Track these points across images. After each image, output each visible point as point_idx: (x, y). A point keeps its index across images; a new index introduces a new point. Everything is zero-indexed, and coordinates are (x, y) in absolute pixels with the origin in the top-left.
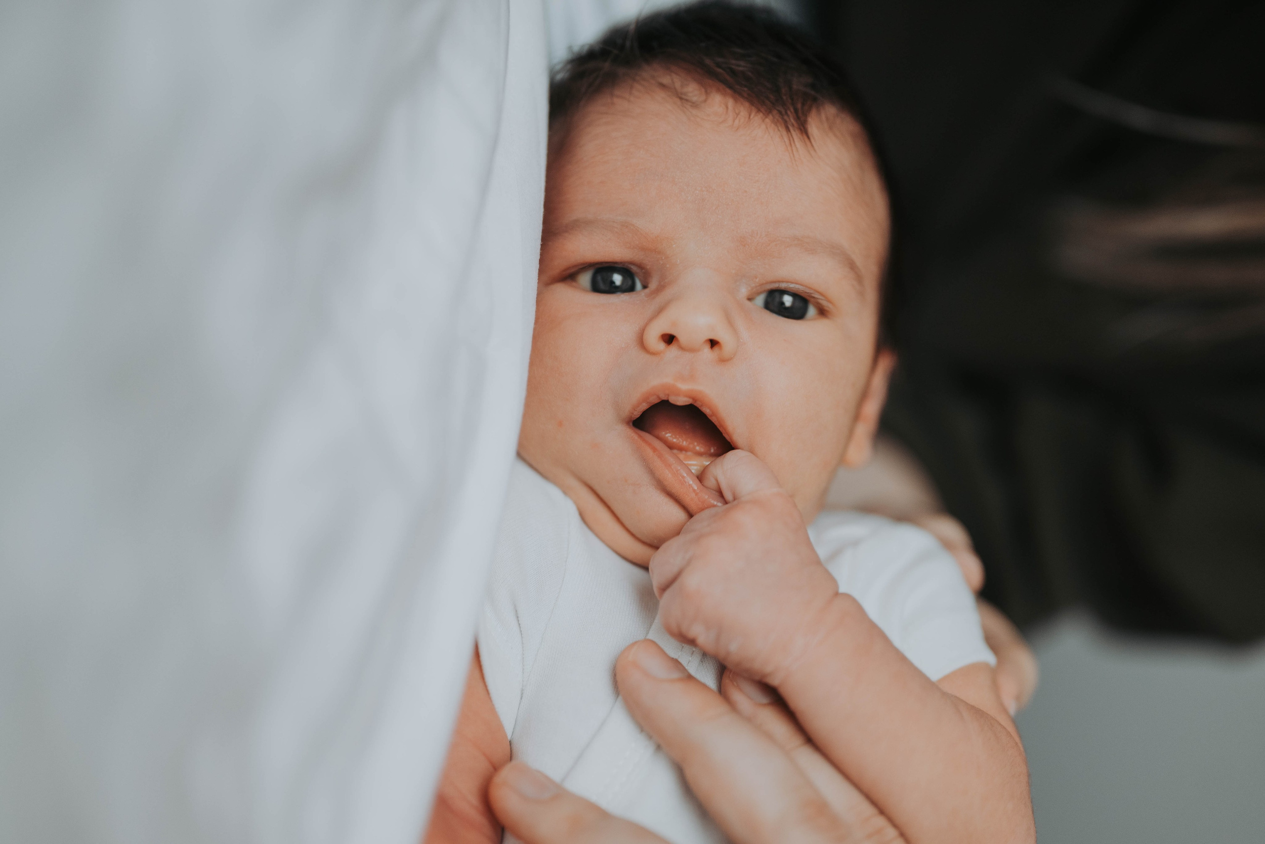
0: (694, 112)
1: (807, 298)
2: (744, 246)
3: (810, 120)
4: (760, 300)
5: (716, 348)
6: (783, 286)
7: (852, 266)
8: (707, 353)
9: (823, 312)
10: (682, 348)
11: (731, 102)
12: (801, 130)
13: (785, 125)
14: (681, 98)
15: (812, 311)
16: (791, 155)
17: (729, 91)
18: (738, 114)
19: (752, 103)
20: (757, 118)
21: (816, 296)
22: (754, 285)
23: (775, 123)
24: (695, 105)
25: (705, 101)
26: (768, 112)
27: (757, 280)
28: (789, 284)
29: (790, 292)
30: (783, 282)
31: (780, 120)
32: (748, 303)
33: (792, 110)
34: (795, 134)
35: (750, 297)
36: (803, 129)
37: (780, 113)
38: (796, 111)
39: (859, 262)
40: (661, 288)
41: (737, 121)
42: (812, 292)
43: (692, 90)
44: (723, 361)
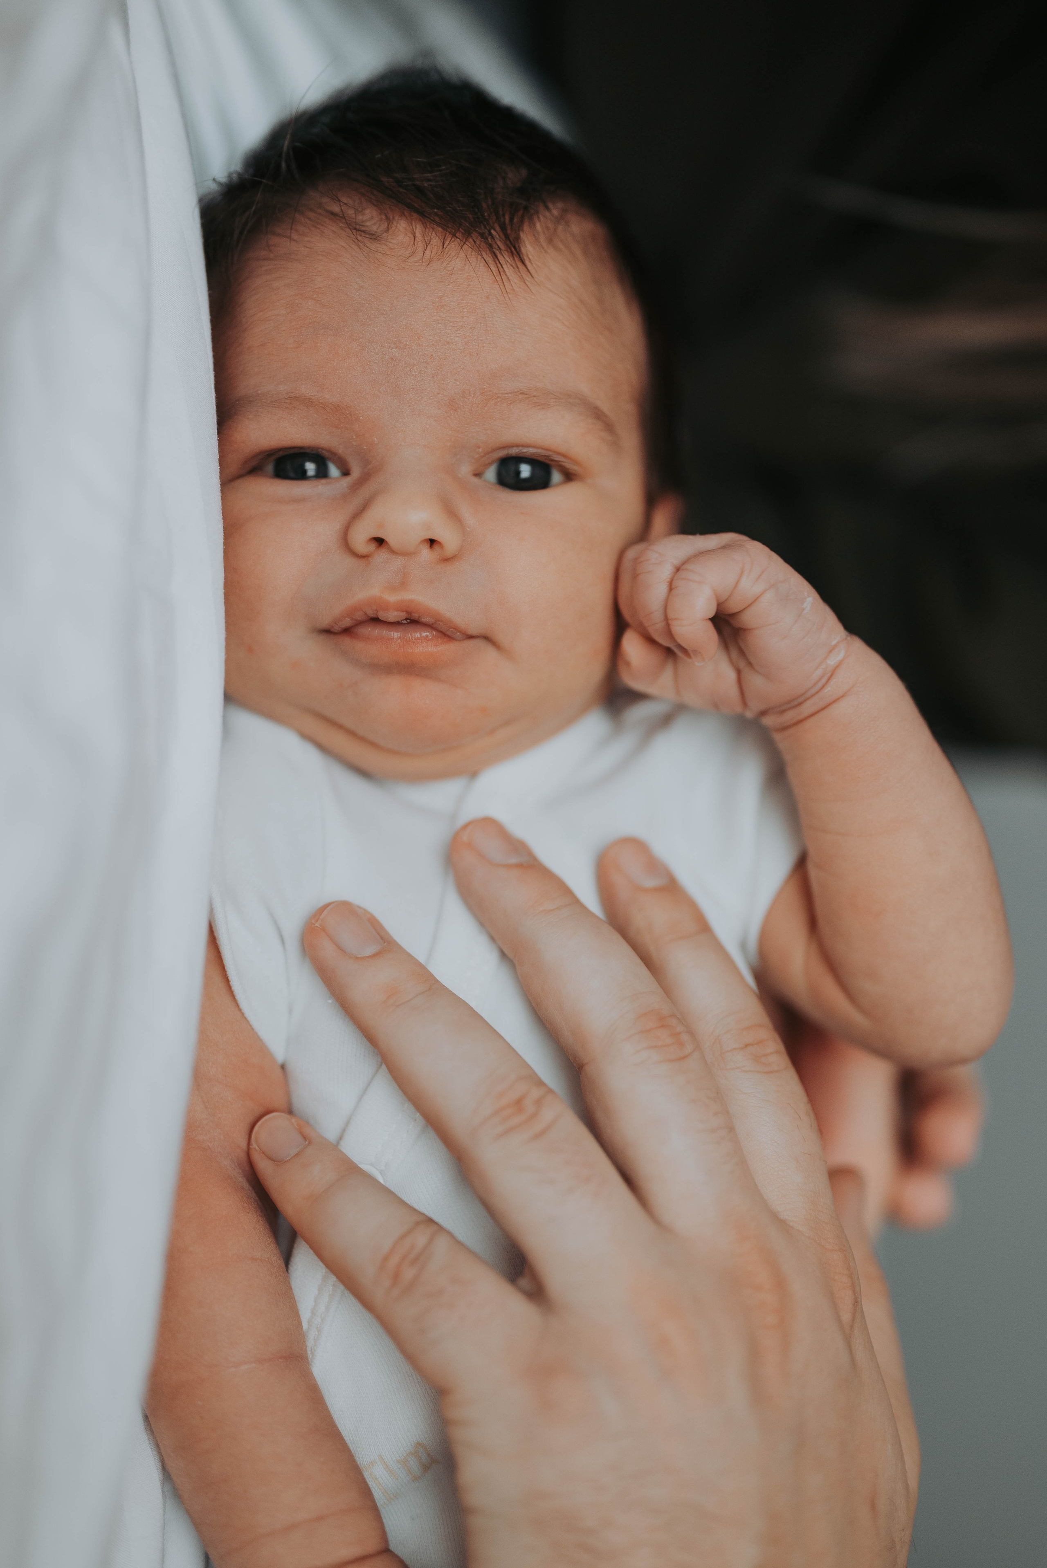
0: (374, 246)
1: (547, 461)
2: (456, 410)
3: (522, 235)
4: (491, 474)
5: (436, 547)
6: (514, 451)
7: (598, 414)
8: (426, 553)
9: (569, 476)
10: (393, 552)
11: (419, 229)
12: (512, 254)
13: (490, 250)
14: (356, 229)
15: (556, 477)
16: (502, 287)
17: (415, 215)
18: (427, 244)
19: (445, 228)
20: (453, 246)
21: (557, 458)
22: (477, 456)
23: (479, 250)
24: (374, 237)
25: (387, 230)
26: (468, 234)
27: (480, 450)
28: (520, 448)
29: (527, 458)
30: (513, 446)
31: (483, 244)
32: (476, 480)
33: (498, 228)
34: (505, 259)
35: (477, 472)
36: (515, 249)
37: (482, 235)
38: (503, 228)
39: (605, 407)
40: (365, 478)
41: (428, 252)
42: (550, 453)
43: (370, 217)
44: (446, 560)
